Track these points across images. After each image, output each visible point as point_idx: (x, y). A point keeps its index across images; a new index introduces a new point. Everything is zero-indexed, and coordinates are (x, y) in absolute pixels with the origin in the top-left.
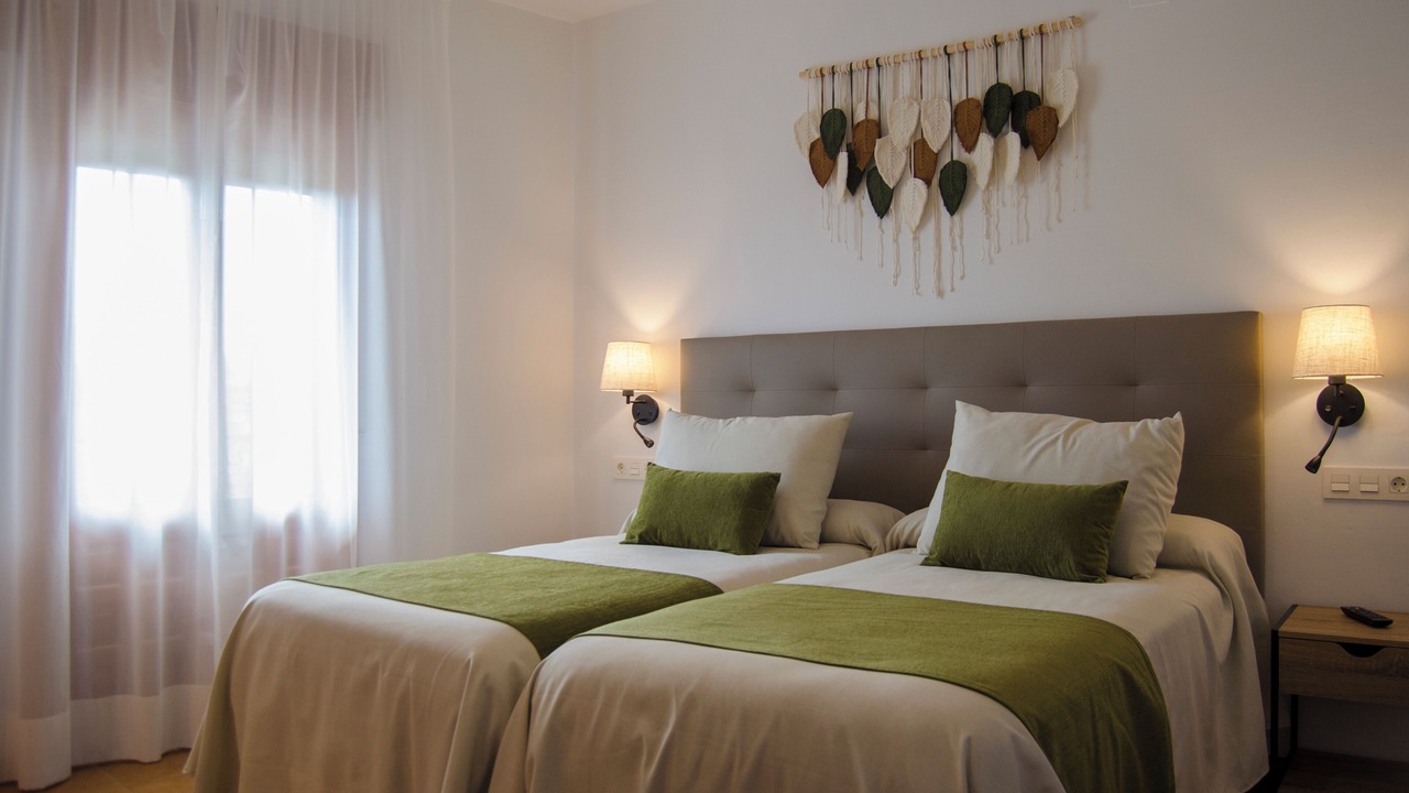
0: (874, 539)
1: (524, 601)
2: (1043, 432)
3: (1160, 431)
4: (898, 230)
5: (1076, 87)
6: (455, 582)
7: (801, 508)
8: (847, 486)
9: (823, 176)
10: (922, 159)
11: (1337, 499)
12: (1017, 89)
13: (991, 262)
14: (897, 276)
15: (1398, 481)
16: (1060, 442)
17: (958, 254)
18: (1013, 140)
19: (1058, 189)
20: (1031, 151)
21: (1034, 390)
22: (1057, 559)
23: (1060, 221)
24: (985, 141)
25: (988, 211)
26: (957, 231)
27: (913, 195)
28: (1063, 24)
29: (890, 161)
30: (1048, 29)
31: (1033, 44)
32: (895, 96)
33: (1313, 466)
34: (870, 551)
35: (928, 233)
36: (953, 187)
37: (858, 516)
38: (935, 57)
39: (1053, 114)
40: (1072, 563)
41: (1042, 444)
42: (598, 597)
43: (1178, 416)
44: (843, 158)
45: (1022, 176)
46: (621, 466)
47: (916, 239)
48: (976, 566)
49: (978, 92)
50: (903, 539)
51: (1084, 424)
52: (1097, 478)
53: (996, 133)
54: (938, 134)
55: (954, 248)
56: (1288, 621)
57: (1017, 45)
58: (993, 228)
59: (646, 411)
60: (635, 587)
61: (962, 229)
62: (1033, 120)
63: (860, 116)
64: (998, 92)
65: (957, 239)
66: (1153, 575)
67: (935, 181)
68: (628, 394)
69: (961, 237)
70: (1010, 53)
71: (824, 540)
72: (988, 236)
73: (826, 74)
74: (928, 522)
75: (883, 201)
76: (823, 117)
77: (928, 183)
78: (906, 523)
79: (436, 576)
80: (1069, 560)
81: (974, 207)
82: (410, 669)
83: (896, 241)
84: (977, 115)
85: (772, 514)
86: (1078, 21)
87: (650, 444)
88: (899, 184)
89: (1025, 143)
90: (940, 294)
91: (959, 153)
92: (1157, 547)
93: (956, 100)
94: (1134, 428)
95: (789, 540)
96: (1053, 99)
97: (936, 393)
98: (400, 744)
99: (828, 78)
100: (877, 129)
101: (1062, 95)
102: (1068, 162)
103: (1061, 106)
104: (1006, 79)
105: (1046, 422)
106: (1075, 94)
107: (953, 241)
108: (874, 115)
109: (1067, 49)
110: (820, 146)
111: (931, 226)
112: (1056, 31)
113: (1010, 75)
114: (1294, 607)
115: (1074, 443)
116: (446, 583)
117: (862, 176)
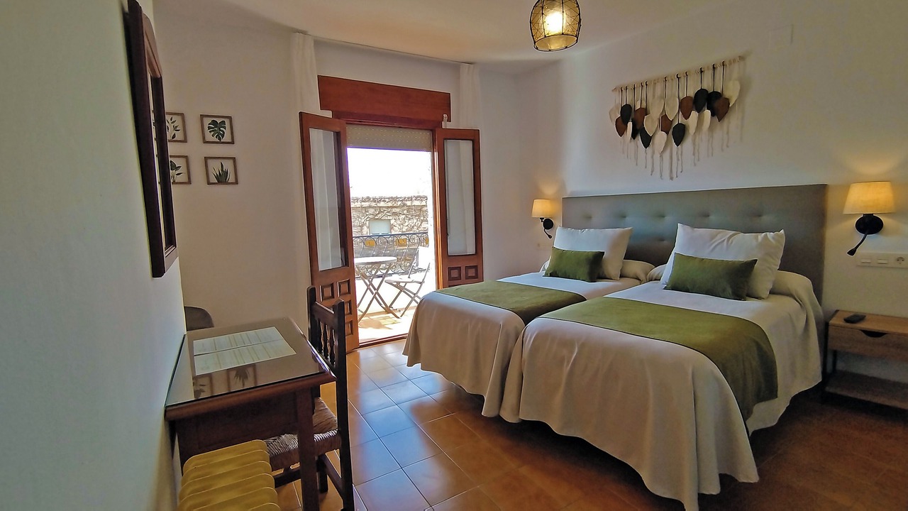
0: (642, 277)
1: (516, 302)
2: (719, 237)
3: (773, 238)
4: (653, 153)
5: (739, 88)
6: (490, 293)
7: (613, 264)
8: (631, 255)
9: (621, 131)
10: (665, 124)
11: (865, 266)
12: (710, 91)
13: (695, 165)
14: (652, 172)
15: (900, 259)
16: (726, 241)
17: (680, 162)
18: (707, 113)
19: (728, 133)
20: (716, 119)
21: (713, 218)
22: (724, 290)
23: (728, 146)
24: (694, 114)
25: (694, 144)
26: (680, 152)
27: (661, 138)
28: (734, 61)
29: (650, 124)
30: (727, 63)
31: (719, 70)
32: (654, 96)
33: (852, 252)
34: (641, 281)
35: (667, 155)
36: (679, 134)
37: (636, 267)
38: (672, 80)
39: (727, 101)
40: (730, 292)
41: (716, 243)
42: (542, 300)
43: (782, 231)
44: (630, 125)
45: (711, 128)
46: (539, 245)
47: (661, 156)
48: (687, 291)
49: (691, 93)
50: (654, 277)
51: (736, 234)
52: (742, 258)
53: (699, 110)
54: (673, 114)
55: (678, 160)
56: (834, 318)
57: (711, 71)
58: (696, 151)
59: (548, 224)
60: (554, 297)
61: (682, 152)
62: (717, 104)
63: (638, 107)
64: (702, 93)
65: (680, 156)
66: (768, 297)
67: (671, 132)
68: (542, 219)
69: (681, 155)
70: (708, 76)
71: (621, 276)
72: (694, 154)
73: (622, 89)
74: (666, 271)
75: (647, 141)
76: (622, 108)
77: (667, 133)
78: (656, 270)
79: (482, 291)
80: (729, 291)
81: (688, 143)
82: (480, 326)
83: (652, 157)
84: (691, 104)
85: (601, 267)
86: (742, 58)
87: (550, 237)
88: (654, 134)
89: (713, 115)
90: (672, 178)
91: (681, 120)
92: (770, 286)
93: (681, 97)
94: (761, 236)
95: (608, 277)
96: (727, 94)
97: (668, 219)
98: (477, 350)
99: (624, 91)
100: (645, 112)
101: (732, 92)
102: (733, 120)
103: (731, 97)
104: (705, 87)
105: (719, 233)
106: (738, 91)
107: (678, 157)
108: (644, 105)
109: (736, 70)
110: (620, 120)
111: (668, 152)
112: (730, 64)
113: (707, 85)
114: (837, 311)
115: (732, 243)
116: (486, 294)
117: (639, 131)
